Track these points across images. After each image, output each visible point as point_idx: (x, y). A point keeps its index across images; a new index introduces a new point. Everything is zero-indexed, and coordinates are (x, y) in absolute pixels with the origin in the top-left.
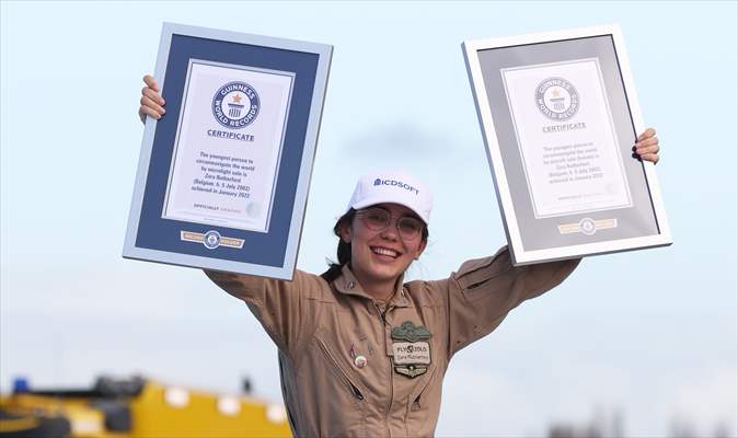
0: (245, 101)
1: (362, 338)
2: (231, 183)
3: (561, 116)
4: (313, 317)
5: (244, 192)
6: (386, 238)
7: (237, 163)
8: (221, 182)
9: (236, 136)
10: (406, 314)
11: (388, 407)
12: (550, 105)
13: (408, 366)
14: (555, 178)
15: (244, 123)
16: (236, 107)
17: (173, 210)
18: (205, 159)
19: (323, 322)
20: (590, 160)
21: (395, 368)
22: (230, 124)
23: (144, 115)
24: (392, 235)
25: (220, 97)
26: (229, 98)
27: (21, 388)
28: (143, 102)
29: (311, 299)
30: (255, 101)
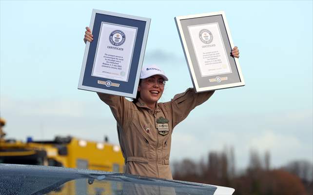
0: (120, 37)
1: (148, 122)
2: (115, 64)
3: (208, 42)
4: (132, 116)
5: (120, 68)
6: (156, 87)
7: (118, 58)
8: (112, 64)
9: (117, 49)
10: (160, 115)
11: (157, 146)
12: (204, 38)
13: (163, 132)
14: (207, 63)
15: (120, 44)
16: (117, 38)
17: (95, 73)
18: (106, 56)
19: (135, 117)
20: (218, 57)
21: (159, 132)
22: (115, 44)
23: (86, 40)
24: (157, 86)
25: (112, 35)
26: (115, 36)
27: (30, 140)
28: (85, 36)
29: (131, 109)
30: (124, 37)
